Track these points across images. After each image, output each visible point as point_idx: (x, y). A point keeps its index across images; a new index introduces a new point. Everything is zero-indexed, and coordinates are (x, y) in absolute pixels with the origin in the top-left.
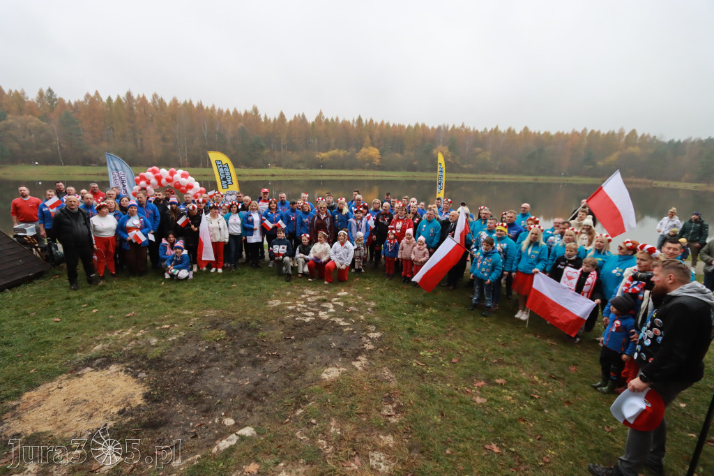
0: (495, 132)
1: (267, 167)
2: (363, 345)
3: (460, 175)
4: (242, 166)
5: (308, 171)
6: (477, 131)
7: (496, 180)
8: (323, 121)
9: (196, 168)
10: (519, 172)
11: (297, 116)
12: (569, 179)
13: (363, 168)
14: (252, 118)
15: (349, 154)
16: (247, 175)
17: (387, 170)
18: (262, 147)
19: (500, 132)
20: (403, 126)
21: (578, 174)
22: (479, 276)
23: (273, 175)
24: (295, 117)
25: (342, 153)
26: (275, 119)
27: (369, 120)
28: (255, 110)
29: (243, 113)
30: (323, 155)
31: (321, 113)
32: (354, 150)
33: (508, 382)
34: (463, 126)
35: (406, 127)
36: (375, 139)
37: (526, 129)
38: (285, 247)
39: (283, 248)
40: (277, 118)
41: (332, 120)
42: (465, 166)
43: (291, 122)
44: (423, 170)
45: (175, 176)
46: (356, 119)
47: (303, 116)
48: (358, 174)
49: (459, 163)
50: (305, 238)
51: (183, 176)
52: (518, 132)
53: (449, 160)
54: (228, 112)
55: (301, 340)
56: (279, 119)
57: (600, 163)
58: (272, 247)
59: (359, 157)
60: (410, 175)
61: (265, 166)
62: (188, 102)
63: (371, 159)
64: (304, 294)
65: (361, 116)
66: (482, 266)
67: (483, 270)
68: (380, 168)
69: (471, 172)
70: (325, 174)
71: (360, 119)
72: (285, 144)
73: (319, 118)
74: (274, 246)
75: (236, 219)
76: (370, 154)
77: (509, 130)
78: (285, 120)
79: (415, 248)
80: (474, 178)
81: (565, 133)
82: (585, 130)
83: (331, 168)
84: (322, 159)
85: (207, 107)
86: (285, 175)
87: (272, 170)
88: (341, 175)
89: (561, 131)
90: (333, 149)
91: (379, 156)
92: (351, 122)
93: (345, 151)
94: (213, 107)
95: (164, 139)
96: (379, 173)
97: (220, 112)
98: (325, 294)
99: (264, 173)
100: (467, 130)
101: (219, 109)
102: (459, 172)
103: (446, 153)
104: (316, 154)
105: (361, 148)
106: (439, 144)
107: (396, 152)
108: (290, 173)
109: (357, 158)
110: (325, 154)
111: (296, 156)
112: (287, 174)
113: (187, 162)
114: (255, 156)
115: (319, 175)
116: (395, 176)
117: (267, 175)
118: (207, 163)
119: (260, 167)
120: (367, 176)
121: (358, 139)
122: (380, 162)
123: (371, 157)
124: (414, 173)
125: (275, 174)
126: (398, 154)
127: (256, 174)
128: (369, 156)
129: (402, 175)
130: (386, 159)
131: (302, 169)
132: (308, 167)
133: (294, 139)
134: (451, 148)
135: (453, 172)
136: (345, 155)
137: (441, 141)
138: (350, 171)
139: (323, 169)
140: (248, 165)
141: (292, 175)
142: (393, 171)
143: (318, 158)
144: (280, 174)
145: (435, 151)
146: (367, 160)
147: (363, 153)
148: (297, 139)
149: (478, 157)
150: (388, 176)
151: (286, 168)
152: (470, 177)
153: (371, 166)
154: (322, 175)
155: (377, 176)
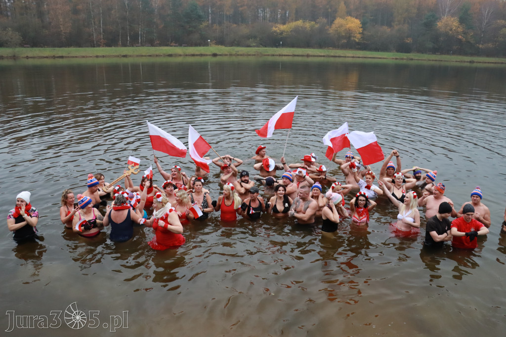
1: (206, 44)
3: (475, 59)
4: (172, 44)
5: (262, 49)
9: (113, 48)
13: (337, 47)
15: (317, 26)
16: (180, 55)
17: (371, 50)
18: (199, 18)
23: (215, 55)
25: (308, 25)
30: (283, 27)
32: (325, 20)
36: (352, 7)
42: (481, 46)
44: (421, 50)
48: (332, 54)
49: (472, 42)
53: (460, 37)
59: (331, 31)
60: (403, 58)
61: (203, 42)
63: (349, 34)
68: (362, 46)
69: (489, 53)
70: (285, 54)
72: (228, 13)
76: (348, 26)
80: (495, 63)
83: (293, 46)
84: (281, 33)
86: (231, 55)
87: (213, 49)
88: (308, 56)
90: (297, 20)
91: (361, 30)
95: (76, 11)
96: (361, 53)
99: (203, 52)
102: (472, 55)
103: (456, 27)
104: (272, 27)
105: (335, 18)
106: (444, 15)
107: (382, 24)
108: (238, 52)
109: (329, 32)
110: (284, 26)
111: (244, 30)
112: (234, 53)
113: (102, 40)
114: (191, 29)
115: (277, 55)
116: (384, 58)
117: (207, 55)
118: (127, 40)
119: (196, 45)
120: (345, 57)
121: (328, 6)
122: (362, 37)
123: (349, 30)
124: (409, 54)
125: (218, 53)
126: (385, 27)
127: (192, 53)
128: (346, 30)
129: (394, 58)
130: (369, 34)
131: (254, 46)
132: (262, 44)
133: (241, 6)
134: (462, 21)
135: (466, 54)
136: (312, 27)
137: (447, 10)
138: (320, 50)
139: (282, 47)
140: (180, 42)
141: (241, 55)
142: (378, 51)
143: (275, 32)
144: (224, 53)
145: (439, 24)
146: (343, 34)
147: (337, 26)
148: (246, 7)
149: (502, 33)
150: (374, 58)
151: (232, 46)
152: (490, 61)
153: (348, 43)
154: (282, 55)
155: (359, 57)
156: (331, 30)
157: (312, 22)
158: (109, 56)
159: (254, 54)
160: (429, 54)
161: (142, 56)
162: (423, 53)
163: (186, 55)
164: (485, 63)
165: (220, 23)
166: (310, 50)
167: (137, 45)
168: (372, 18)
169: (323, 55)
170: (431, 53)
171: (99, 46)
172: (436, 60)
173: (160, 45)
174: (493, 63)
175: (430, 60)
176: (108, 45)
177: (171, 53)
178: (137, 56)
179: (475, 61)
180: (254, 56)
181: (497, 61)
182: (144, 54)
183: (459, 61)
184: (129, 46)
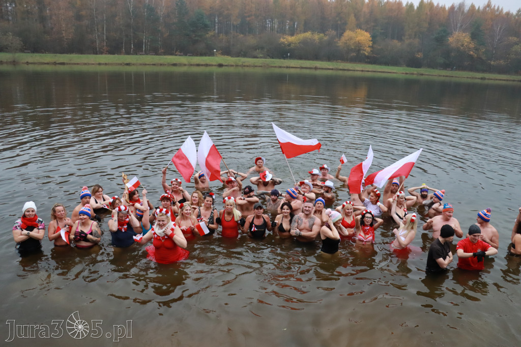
1: (212, 54)
3: (487, 75)
4: (177, 53)
5: (269, 61)
9: (116, 56)
13: (346, 60)
15: (326, 38)
16: (185, 65)
17: (380, 63)
18: (206, 27)
23: (220, 65)
25: (317, 37)
30: (291, 39)
32: (334, 33)
36: (362, 19)
42: (492, 63)
44: (432, 65)
48: (341, 68)
49: (484, 58)
53: (472, 53)
61: (209, 52)
63: (358, 47)
68: (372, 60)
69: (500, 70)
70: (293, 66)
72: (235, 23)
76: (357, 39)
80: (507, 80)
83: (300, 58)
84: (289, 45)
86: (237, 66)
87: (219, 59)
88: (316, 68)
90: (305, 31)
91: (371, 43)
93: (322, 35)
95: (79, 17)
96: (370, 67)
99: (208, 62)
100: (493, 11)
102: (484, 71)
103: (468, 42)
104: (280, 38)
105: (344, 31)
106: (455, 30)
107: (393, 38)
108: (244, 62)
109: (338, 45)
110: (292, 37)
111: (251, 40)
112: (240, 63)
113: (105, 48)
114: (196, 38)
115: (285, 67)
116: (394, 73)
117: (212, 65)
118: (131, 48)
119: (201, 55)
120: (354, 70)
121: (337, 18)
122: (371, 51)
123: (359, 43)
124: (419, 69)
125: (224, 64)
126: (395, 41)
127: (198, 63)
128: (355, 43)
129: (404, 72)
130: (379, 47)
131: (261, 57)
132: (269, 56)
133: (249, 16)
134: (474, 36)
135: (477, 71)
136: (320, 39)
137: (459, 25)
138: (329, 63)
139: (290, 59)
140: (185, 52)
141: (247, 66)
142: (388, 65)
143: (283, 43)
144: (230, 64)
145: (451, 39)
146: (353, 47)
147: (347, 38)
148: (253, 17)
149: (514, 50)
150: (384, 72)
151: (238, 56)
152: (502, 78)
153: (358, 56)
154: (290, 67)
155: (368, 71)
156: (341, 43)
157: (321, 34)
158: (112, 64)
159: (261, 65)
160: (440, 70)
161: (146, 64)
162: (433, 68)
163: (191, 65)
164: (497, 80)
165: (227, 33)
166: (318, 62)
167: (140, 53)
168: (383, 31)
169: (331, 67)
170: (442, 68)
171: (102, 53)
172: (447, 76)
173: (165, 54)
174: (504, 80)
175: (441, 76)
176: (111, 52)
177: (175, 62)
178: (141, 64)
179: (487, 77)
180: (260, 68)
181: (508, 79)
182: (148, 63)
183: (470, 78)
184: (132, 54)
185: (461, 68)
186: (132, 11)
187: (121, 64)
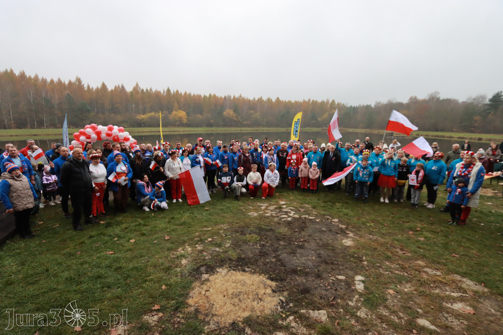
0: (260, 100)
2: (338, 226)
5: (131, 129)
6: (249, 100)
7: (264, 131)
8: (140, 91)
10: (277, 126)
11: (117, 86)
12: (305, 129)
13: (175, 126)
14: (76, 87)
17: (193, 127)
18: (88, 111)
19: (263, 100)
20: (200, 96)
21: (309, 126)
22: (363, 180)
24: (116, 87)
25: (157, 115)
26: (98, 88)
27: (175, 91)
28: (79, 80)
29: (67, 83)
30: (143, 116)
31: (137, 85)
32: (166, 112)
33: (422, 229)
34: (240, 96)
35: (203, 96)
36: (181, 104)
37: (278, 98)
38: (230, 177)
39: (229, 178)
40: (99, 87)
41: (147, 90)
42: (245, 123)
43: (112, 91)
44: (218, 126)
45: (113, 131)
46: (166, 90)
47: (123, 87)
48: (172, 130)
49: (241, 120)
50: (241, 170)
51: (120, 131)
52: (274, 101)
53: (235, 119)
54: (52, 81)
55: (303, 230)
56: (101, 88)
57: (319, 119)
58: (221, 179)
59: (171, 118)
60: (209, 130)
62: (9, 70)
63: (180, 119)
64: (262, 206)
65: (170, 88)
66: (363, 175)
67: (365, 176)
68: (188, 125)
69: (249, 126)
70: (146, 131)
71: (169, 90)
72: (108, 108)
73: (136, 88)
74: (223, 178)
75: (187, 161)
76: (179, 115)
77: (269, 99)
78: (107, 89)
79: (311, 169)
81: (299, 101)
82: (309, 100)
83: (150, 126)
84: (143, 120)
85: (30, 76)
89: (297, 100)
90: (152, 112)
91: (186, 117)
92: (162, 92)
94: (36, 76)
96: (187, 129)
97: (44, 81)
98: (274, 205)
100: (243, 99)
101: (43, 79)
102: (241, 127)
103: (232, 114)
104: (137, 116)
105: (172, 111)
106: (227, 108)
109: (169, 118)
111: (119, 118)
113: (13, 124)
114: (83, 118)
115: (141, 132)
116: (199, 131)
118: (35, 124)
120: (179, 131)
121: (168, 104)
122: (187, 121)
123: (180, 117)
124: (212, 128)
126: (199, 115)
128: (178, 117)
129: (204, 130)
130: (191, 118)
131: (127, 127)
132: (131, 126)
133: (116, 104)
134: (235, 111)
135: (238, 127)
137: (228, 106)
138: (166, 128)
139: (143, 127)
140: (76, 126)
142: (197, 127)
143: (139, 119)
145: (225, 113)
146: (177, 119)
147: (174, 115)
148: (119, 104)
149: (253, 116)
152: (249, 130)
153: (180, 124)
154: (144, 132)
155: (186, 131)
158: (21, 135)
161: (49, 135)
165: (103, 113)
167: (43, 128)
168: (192, 110)
169: (167, 130)
170: (222, 127)
171: (11, 128)
172: (225, 130)
175: (222, 130)
178: (45, 135)
179: (243, 130)
181: (252, 129)
182: (50, 134)
183: (236, 130)
184: (36, 128)
185: (231, 126)
186: (33, 101)
187: (29, 135)
